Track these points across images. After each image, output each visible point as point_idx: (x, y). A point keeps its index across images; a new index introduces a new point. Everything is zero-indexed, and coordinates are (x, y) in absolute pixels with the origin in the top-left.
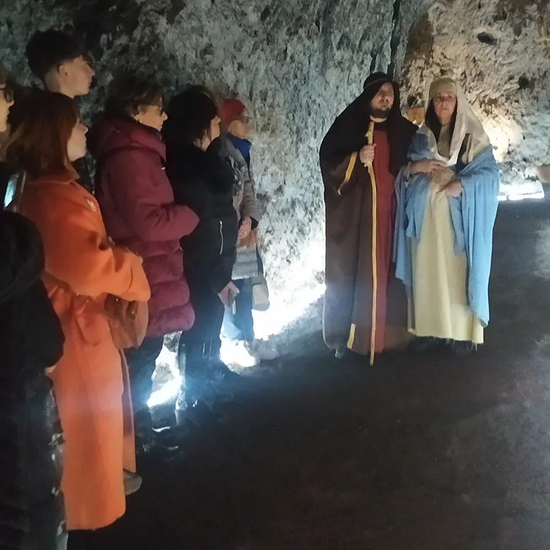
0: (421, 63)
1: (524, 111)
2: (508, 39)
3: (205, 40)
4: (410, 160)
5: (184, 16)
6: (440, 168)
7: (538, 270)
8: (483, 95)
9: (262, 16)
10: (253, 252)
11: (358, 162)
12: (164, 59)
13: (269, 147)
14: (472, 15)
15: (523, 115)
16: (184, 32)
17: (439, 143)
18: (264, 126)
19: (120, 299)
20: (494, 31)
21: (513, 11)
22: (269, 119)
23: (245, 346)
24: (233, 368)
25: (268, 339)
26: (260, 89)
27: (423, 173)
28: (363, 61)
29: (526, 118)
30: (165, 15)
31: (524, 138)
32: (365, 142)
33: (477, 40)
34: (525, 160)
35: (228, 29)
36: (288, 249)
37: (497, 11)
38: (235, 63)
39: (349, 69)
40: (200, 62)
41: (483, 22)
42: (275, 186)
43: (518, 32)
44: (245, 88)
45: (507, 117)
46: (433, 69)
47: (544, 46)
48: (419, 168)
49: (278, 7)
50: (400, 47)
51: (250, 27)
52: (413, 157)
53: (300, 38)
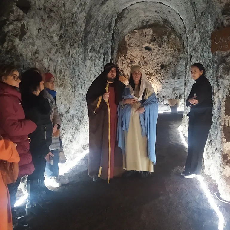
0: (122, 58)
1: (163, 78)
2: (156, 49)
3: (36, 48)
4: (124, 98)
5: (26, 38)
6: (135, 102)
7: (170, 141)
8: (147, 71)
9: (59, 38)
10: (58, 138)
11: (103, 100)
12: (18, 56)
13: (63, 94)
14: (142, 39)
15: (162, 80)
16: (26, 44)
17: (135, 91)
18: (61, 84)
19: (6, 162)
20: (151, 46)
21: (158, 38)
22: (63, 82)
23: (54, 178)
24: (50, 188)
25: (64, 175)
26: (59, 69)
27: (129, 104)
28: (100, 57)
29: (164, 81)
30: (18, 37)
31: (163, 88)
32: (105, 91)
33: (144, 49)
34: (163, 97)
35: (45, 43)
36: (71, 136)
37: (152, 38)
38: (48, 58)
39: (95, 60)
40: (33, 57)
41: (147, 42)
42: (66, 110)
43: (160, 46)
44: (53, 68)
45: (156, 80)
46: (127, 61)
47: (170, 52)
48: (127, 102)
49: (66, 34)
50: (115, 51)
51: (54, 43)
52: (125, 97)
53: (75, 47)
